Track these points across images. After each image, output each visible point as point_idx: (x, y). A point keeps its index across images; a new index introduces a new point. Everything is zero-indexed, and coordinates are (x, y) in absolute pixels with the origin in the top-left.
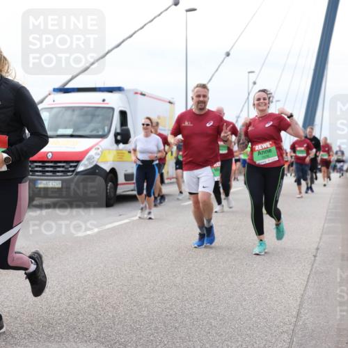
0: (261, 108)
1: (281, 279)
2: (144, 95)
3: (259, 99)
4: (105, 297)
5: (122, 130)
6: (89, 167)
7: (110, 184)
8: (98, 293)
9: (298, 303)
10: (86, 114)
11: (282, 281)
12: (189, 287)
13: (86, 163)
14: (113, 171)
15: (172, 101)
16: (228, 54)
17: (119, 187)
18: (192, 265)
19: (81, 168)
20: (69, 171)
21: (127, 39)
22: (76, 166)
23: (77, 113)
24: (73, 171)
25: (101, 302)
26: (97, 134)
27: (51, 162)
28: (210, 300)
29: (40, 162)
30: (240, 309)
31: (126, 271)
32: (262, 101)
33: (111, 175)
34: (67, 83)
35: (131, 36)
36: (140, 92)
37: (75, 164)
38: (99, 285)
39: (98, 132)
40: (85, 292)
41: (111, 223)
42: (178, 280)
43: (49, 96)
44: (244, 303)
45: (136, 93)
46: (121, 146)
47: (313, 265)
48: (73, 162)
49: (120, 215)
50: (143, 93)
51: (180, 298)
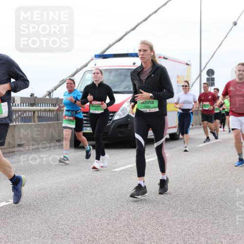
2: (166, 59)
4: (136, 219)
6: (123, 117)
10: (120, 75)
12: (204, 213)
13: (121, 113)
15: (188, 63)
16: (235, 24)
18: (205, 195)
19: (116, 117)
22: (112, 116)
23: (113, 74)
24: (111, 120)
25: (133, 223)
26: (129, 90)
28: (220, 223)
34: (105, 51)
36: (163, 57)
37: (112, 114)
39: (130, 89)
40: (120, 215)
43: (92, 61)
45: (160, 57)
48: (111, 112)
50: (166, 57)
51: (196, 221)
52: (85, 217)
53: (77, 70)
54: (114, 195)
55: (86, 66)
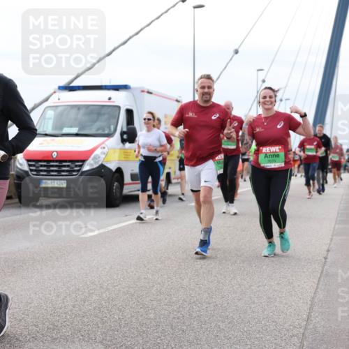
0: (266, 107)
1: (291, 281)
2: (151, 93)
3: (265, 97)
4: (111, 299)
5: (128, 129)
6: (95, 166)
7: (116, 184)
8: (104, 295)
9: (309, 306)
10: (91, 113)
11: (292, 283)
12: (198, 289)
13: (92, 162)
14: (119, 170)
15: (179, 99)
16: (236, 52)
17: (125, 187)
19: (86, 168)
20: (74, 171)
21: (133, 36)
22: (81, 166)
23: (82, 111)
24: (78, 171)
25: (107, 304)
26: (103, 133)
27: (56, 161)
28: (218, 303)
29: (44, 161)
30: (249, 311)
31: (132, 272)
32: (268, 99)
33: (117, 175)
34: (72, 81)
35: (137, 33)
36: (146, 90)
37: (81, 164)
38: (105, 287)
39: (104, 131)
40: (90, 294)
41: (116, 224)
42: (185, 282)
43: (54, 95)
44: (253, 306)
45: (143, 91)
46: (128, 145)
47: (323, 267)
48: (78, 161)
49: (126, 216)
50: (150, 91)
51: (188, 300)
52: (43, 298)
53: (35, 105)
54: (82, 268)
55: (47, 100)
